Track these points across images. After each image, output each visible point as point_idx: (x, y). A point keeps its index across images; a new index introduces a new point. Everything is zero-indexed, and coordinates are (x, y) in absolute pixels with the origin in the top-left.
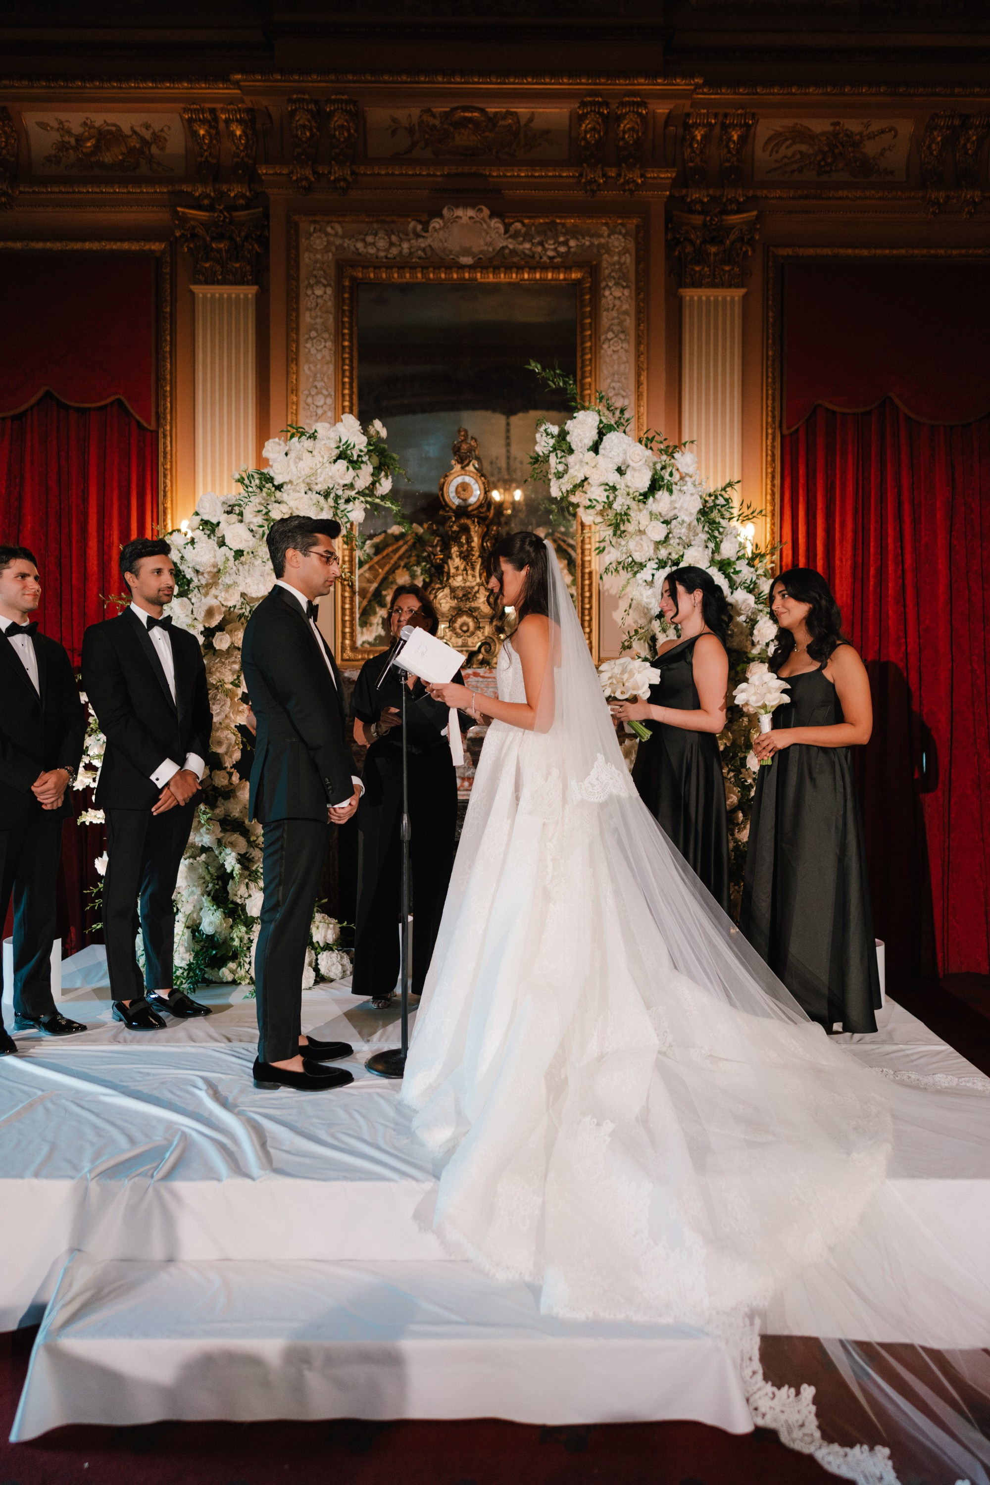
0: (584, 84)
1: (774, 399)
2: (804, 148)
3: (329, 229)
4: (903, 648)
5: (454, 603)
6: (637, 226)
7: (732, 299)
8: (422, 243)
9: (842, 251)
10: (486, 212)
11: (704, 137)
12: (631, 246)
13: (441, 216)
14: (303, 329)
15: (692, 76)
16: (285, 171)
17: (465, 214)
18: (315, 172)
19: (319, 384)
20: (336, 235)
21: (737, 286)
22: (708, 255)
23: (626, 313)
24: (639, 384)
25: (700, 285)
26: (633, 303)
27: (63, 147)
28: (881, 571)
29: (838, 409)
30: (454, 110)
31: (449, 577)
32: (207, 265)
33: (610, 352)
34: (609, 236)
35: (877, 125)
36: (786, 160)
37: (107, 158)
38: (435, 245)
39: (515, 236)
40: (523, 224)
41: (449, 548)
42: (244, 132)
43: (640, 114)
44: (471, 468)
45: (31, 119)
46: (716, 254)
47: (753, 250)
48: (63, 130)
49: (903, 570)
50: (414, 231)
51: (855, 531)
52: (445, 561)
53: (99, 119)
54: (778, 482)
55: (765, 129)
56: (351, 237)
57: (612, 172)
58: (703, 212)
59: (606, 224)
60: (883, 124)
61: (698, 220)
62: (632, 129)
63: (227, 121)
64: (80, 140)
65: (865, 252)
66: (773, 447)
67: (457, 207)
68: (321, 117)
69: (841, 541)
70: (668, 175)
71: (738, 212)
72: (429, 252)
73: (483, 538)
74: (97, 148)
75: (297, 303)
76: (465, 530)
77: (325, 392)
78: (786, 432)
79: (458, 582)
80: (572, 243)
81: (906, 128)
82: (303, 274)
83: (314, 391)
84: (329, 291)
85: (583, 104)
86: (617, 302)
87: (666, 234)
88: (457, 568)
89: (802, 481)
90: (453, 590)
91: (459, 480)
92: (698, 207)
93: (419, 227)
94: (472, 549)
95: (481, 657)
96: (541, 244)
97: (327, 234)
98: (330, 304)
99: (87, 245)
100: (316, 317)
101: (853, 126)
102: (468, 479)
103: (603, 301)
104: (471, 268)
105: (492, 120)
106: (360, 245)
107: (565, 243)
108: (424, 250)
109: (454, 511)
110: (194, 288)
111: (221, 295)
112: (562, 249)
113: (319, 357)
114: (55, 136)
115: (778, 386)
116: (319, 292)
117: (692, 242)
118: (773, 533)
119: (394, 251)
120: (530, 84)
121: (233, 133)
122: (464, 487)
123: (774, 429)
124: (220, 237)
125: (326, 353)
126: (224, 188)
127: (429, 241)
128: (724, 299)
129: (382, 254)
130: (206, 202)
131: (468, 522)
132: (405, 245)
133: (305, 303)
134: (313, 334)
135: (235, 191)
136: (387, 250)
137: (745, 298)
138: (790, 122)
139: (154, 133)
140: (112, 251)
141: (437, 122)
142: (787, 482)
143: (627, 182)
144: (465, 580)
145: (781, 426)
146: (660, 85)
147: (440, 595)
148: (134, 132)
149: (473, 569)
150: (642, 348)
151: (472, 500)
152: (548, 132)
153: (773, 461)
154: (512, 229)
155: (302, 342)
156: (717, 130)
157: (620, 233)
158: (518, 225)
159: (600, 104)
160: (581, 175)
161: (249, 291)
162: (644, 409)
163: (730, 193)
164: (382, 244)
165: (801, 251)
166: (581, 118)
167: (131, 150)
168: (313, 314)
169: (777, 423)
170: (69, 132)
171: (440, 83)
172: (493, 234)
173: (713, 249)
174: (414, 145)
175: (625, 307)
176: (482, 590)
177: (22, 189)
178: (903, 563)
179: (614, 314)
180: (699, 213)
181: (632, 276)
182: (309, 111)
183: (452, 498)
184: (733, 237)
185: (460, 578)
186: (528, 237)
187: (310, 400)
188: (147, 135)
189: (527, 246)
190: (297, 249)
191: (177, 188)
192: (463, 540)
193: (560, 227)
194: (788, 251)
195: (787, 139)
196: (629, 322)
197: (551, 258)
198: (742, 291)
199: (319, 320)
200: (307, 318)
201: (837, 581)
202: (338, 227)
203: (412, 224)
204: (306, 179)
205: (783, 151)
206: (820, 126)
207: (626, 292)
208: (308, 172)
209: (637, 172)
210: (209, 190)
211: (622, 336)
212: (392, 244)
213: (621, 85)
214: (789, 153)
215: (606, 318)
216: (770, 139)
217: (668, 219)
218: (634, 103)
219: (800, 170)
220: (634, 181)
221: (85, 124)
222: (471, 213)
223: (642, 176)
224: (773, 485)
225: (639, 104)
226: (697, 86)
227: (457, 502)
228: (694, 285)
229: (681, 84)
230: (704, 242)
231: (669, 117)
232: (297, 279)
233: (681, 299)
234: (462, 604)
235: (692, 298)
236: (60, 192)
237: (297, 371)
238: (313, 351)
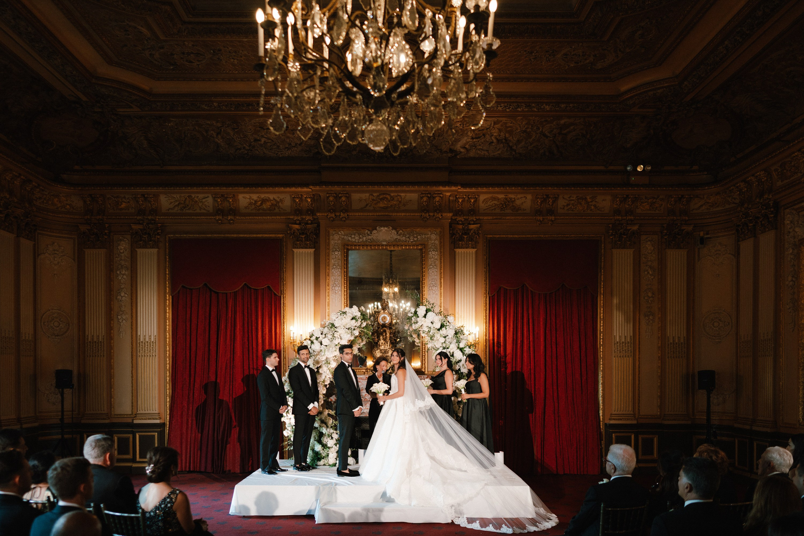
0: (422, 188)
1: (486, 285)
2: (496, 202)
3: (339, 233)
4: (529, 367)
5: (381, 354)
6: (440, 231)
7: (472, 252)
8: (370, 237)
9: (509, 236)
10: (391, 228)
11: (462, 201)
12: (438, 238)
13: (376, 229)
14: (331, 265)
15: (457, 186)
16: (326, 215)
17: (384, 229)
18: (335, 215)
19: (336, 283)
20: (342, 235)
21: (473, 248)
22: (464, 238)
23: (436, 259)
24: (441, 283)
25: (461, 248)
26: (439, 256)
27: (251, 204)
28: (522, 342)
29: (507, 288)
30: (380, 195)
31: (379, 346)
32: (298, 243)
33: (431, 272)
34: (431, 234)
35: (519, 196)
36: (490, 206)
37: (264, 206)
38: (374, 238)
39: (400, 235)
40: (403, 231)
41: (380, 337)
42: (311, 201)
43: (440, 197)
44: (386, 311)
45: (241, 196)
46: (467, 238)
47: (479, 236)
48: (250, 198)
49: (530, 341)
50: (367, 233)
51: (513, 328)
52: (378, 341)
53: (263, 196)
54: (488, 312)
55: (482, 198)
56: (347, 235)
57: (431, 214)
58: (463, 224)
59: (430, 231)
60: (522, 195)
61: (461, 227)
62: (438, 201)
63: (306, 198)
64: (256, 201)
65: (516, 236)
66: (486, 300)
67: (381, 227)
68: (337, 197)
69: (509, 332)
70: (451, 215)
71: (473, 224)
72: (372, 240)
73: (390, 334)
74: (261, 204)
75: (329, 255)
76: (385, 331)
77: (338, 285)
78: (490, 295)
79: (382, 347)
80: (419, 237)
81: (529, 197)
82: (331, 247)
83: (335, 285)
84: (340, 253)
85: (422, 194)
86: (434, 256)
87: (450, 231)
88: (382, 343)
89: (496, 312)
90: (381, 350)
91: (383, 315)
92: (461, 222)
93: (369, 232)
94: (387, 337)
95: (390, 371)
96: (409, 237)
97: (339, 234)
98: (340, 257)
99: (258, 235)
100: (335, 261)
101: (512, 196)
102: (385, 315)
103: (429, 255)
104: (386, 245)
105: (393, 198)
106: (350, 238)
107: (417, 237)
108: (370, 239)
109: (381, 325)
110: (293, 249)
111: (302, 252)
112: (415, 239)
113: (336, 274)
114: (248, 200)
115: (488, 280)
116: (336, 253)
117: (459, 233)
118: (486, 329)
119: (361, 240)
120: (405, 188)
121: (308, 201)
122: (384, 318)
123: (486, 295)
124: (303, 234)
125: (339, 273)
126: (304, 217)
127: (372, 237)
128: (470, 252)
129: (357, 241)
130: (298, 222)
131: (386, 329)
132: (364, 238)
133: (331, 257)
134: (334, 267)
135: (308, 218)
136: (359, 240)
137: (476, 252)
138: (490, 195)
139: (280, 199)
140: (266, 237)
141: (375, 198)
142: (491, 312)
143: (437, 218)
144: (385, 347)
145: (489, 293)
146: (447, 188)
147: (377, 352)
148: (274, 199)
149: (387, 343)
150: (442, 271)
151: (387, 322)
152: (411, 201)
153: (486, 305)
154: (399, 233)
155: (331, 268)
156: (467, 199)
157: (434, 234)
158: (401, 231)
159: (428, 194)
160: (422, 215)
161: (312, 250)
162: (442, 291)
163: (471, 218)
164: (357, 238)
165: (495, 236)
166: (422, 198)
167: (272, 204)
168: (334, 260)
169: (487, 293)
170: (253, 200)
171: (376, 188)
172: (393, 234)
173: (466, 237)
174: (367, 205)
175: (436, 257)
176: (390, 350)
177: (237, 218)
178: (529, 339)
179: (433, 260)
180: (461, 224)
181: (439, 248)
182: (334, 196)
183: (381, 322)
184: (472, 232)
185: (383, 346)
186: (404, 235)
187: (333, 288)
188: (278, 200)
189: (404, 238)
190: (329, 239)
191: (288, 217)
192: (384, 334)
193: (415, 232)
194: (491, 236)
195: (490, 200)
196: (438, 262)
197: (412, 242)
198: (475, 250)
199: (336, 262)
200: (332, 262)
201: (508, 345)
202: (342, 232)
203: (367, 231)
204: (333, 217)
205: (489, 203)
206: (501, 196)
207: (436, 253)
208: (333, 215)
209: (440, 214)
210: (299, 218)
211: (435, 267)
212: (360, 238)
213: (435, 188)
214: (491, 204)
215: (430, 262)
216: (485, 199)
217: (450, 226)
218: (438, 194)
219: (495, 209)
220: (439, 218)
221: (258, 197)
222: (386, 228)
223: (442, 215)
224: (486, 313)
225: (440, 194)
226: (459, 188)
227: (382, 322)
228: (459, 248)
229: (453, 188)
230: (462, 234)
231: (450, 196)
232: (329, 249)
233: (455, 252)
234: (384, 355)
235: (459, 251)
236: (250, 219)
237: (329, 279)
238: (334, 272)
